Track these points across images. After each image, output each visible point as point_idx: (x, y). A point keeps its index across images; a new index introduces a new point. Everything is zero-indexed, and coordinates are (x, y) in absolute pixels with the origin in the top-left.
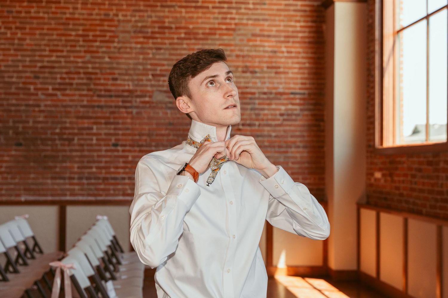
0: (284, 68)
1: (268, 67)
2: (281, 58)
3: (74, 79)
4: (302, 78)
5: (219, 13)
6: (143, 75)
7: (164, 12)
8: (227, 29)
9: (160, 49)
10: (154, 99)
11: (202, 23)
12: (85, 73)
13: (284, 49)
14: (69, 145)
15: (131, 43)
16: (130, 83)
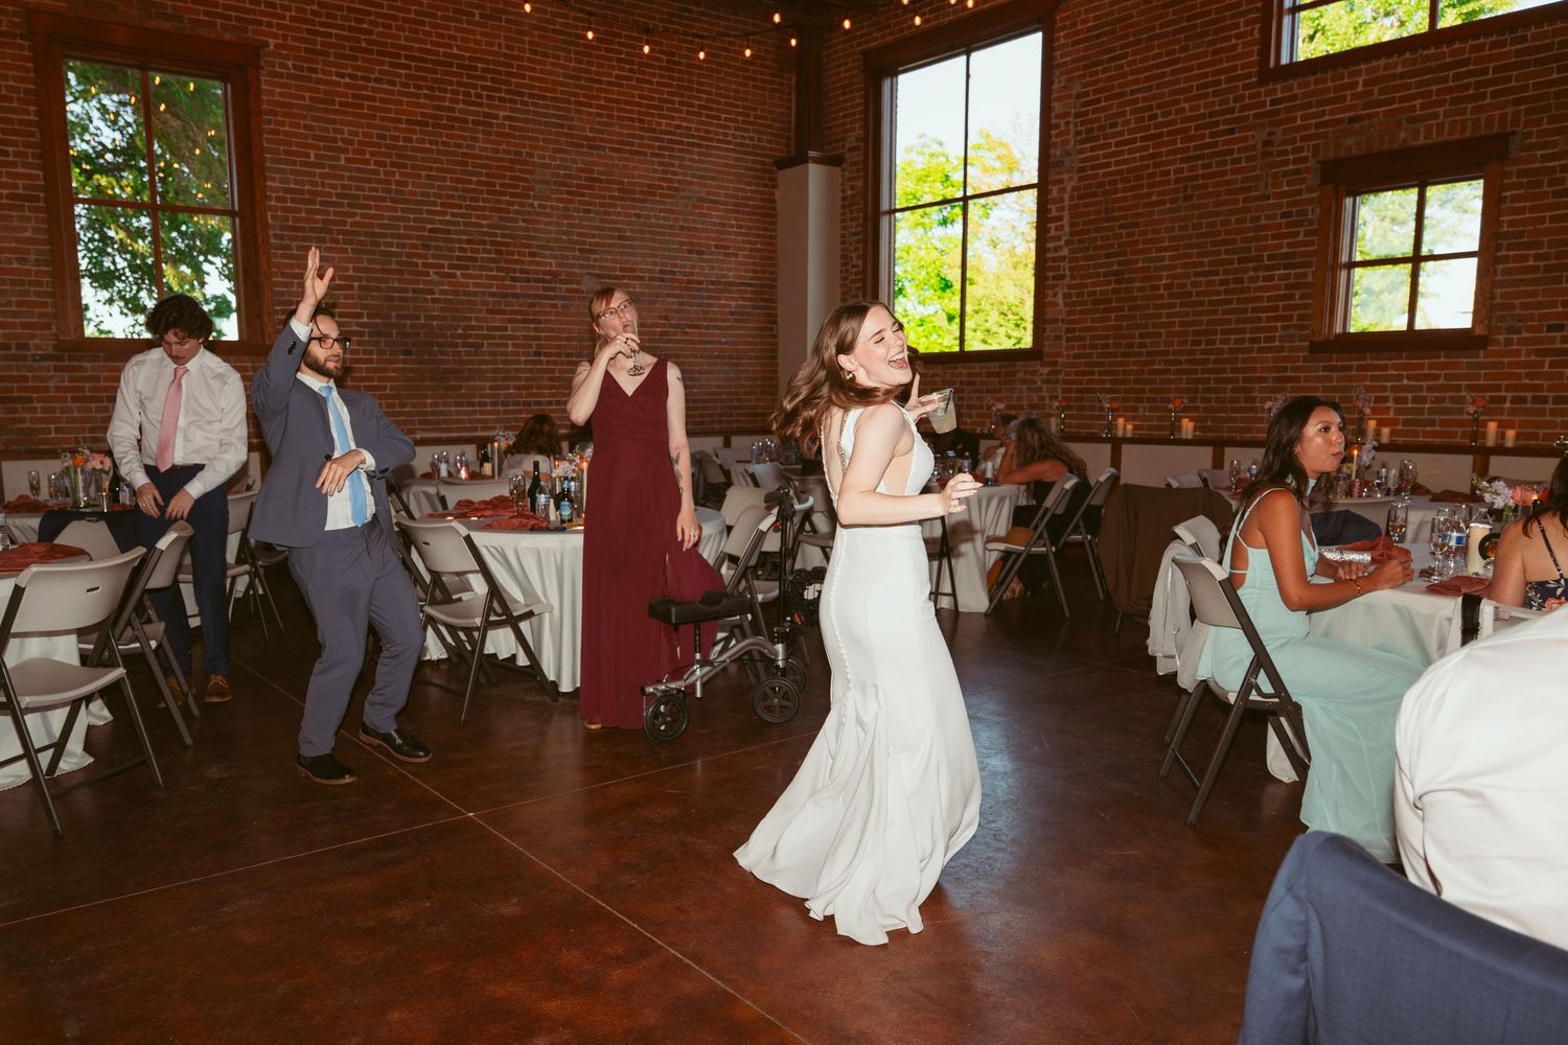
0: (735, 248)
1: (716, 247)
2: (730, 234)
3: (477, 251)
4: (754, 264)
5: (660, 164)
6: (568, 249)
7: (591, 155)
8: (669, 188)
9: (587, 211)
10: (583, 288)
11: (640, 177)
12: (493, 243)
13: (733, 222)
14: (476, 354)
15: (551, 200)
16: (553, 261)
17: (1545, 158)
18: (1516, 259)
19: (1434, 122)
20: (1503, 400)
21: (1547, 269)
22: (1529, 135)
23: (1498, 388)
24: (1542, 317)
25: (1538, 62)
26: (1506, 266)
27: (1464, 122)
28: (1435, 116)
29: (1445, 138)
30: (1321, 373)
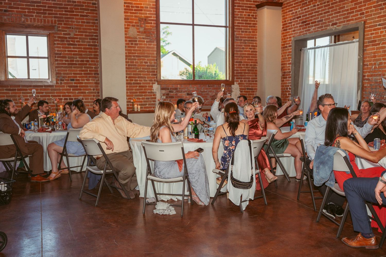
17: (64, 34)
18: (60, 60)
19: (32, 18)
20: (62, 99)
21: (68, 64)
22: (59, 27)
23: (60, 96)
24: (69, 77)
25: (59, 8)
26: (58, 62)
27: (41, 20)
28: (32, 16)
29: (36, 23)
30: (5, 91)
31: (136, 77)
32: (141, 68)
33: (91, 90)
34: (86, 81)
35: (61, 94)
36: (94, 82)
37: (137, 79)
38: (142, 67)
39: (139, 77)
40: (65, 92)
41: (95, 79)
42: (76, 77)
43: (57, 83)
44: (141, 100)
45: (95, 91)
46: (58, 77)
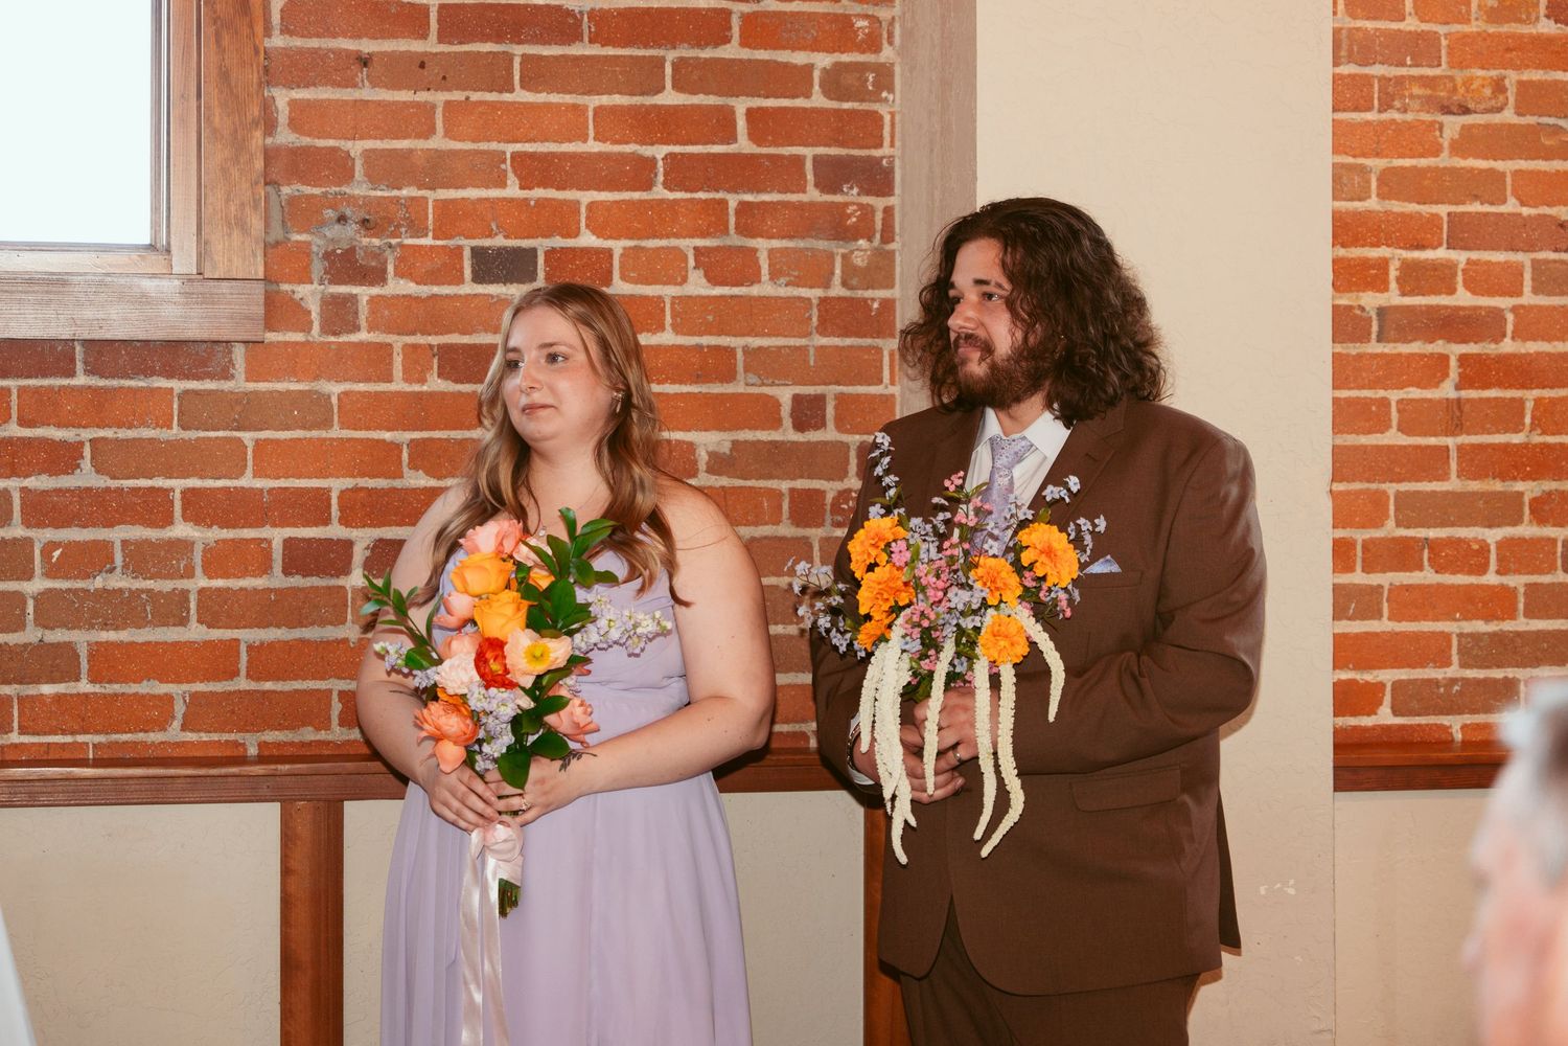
31: (1416, 234)
32: (1499, 87)
33: (768, 413)
34: (697, 285)
35: (337, 485)
36: (815, 294)
37: (1441, 254)
38: (1512, 77)
39: (1463, 233)
40: (395, 447)
41: (839, 249)
42: (561, 219)
43: (278, 310)
44: (1491, 578)
45: (830, 434)
46: (301, 213)
